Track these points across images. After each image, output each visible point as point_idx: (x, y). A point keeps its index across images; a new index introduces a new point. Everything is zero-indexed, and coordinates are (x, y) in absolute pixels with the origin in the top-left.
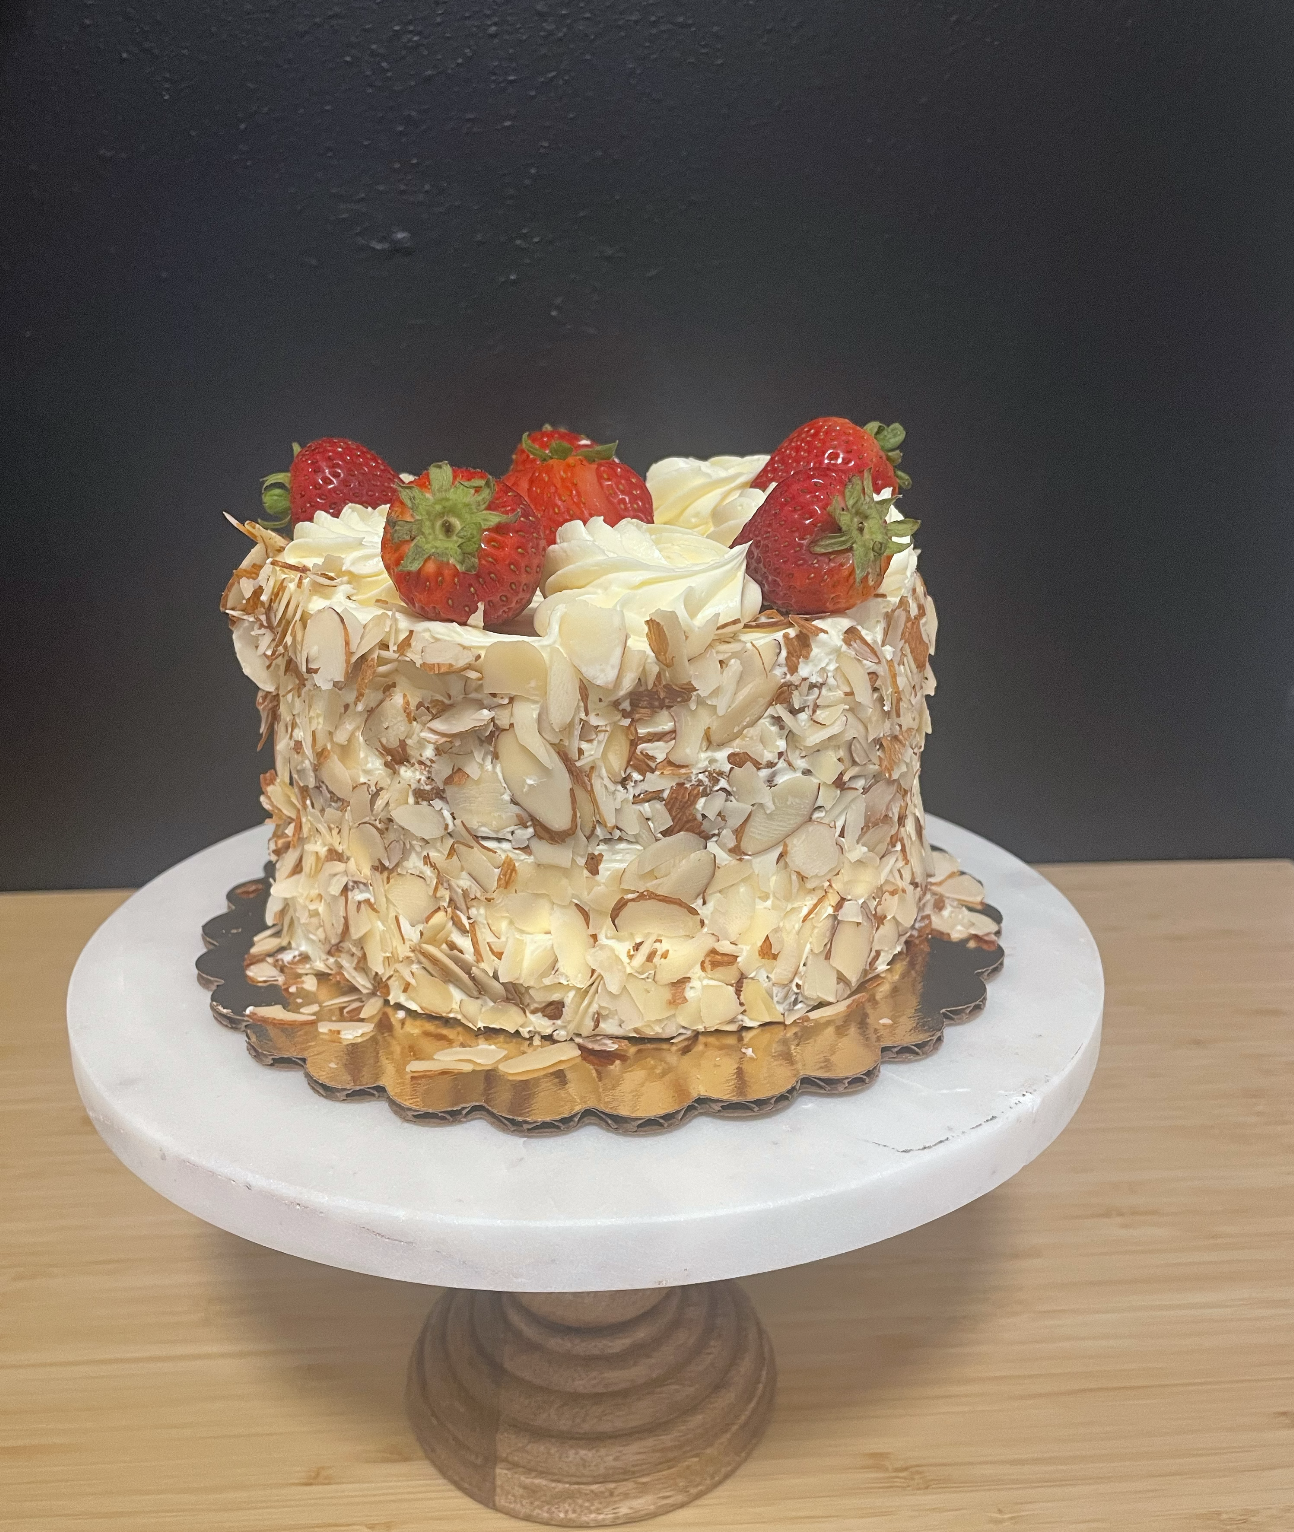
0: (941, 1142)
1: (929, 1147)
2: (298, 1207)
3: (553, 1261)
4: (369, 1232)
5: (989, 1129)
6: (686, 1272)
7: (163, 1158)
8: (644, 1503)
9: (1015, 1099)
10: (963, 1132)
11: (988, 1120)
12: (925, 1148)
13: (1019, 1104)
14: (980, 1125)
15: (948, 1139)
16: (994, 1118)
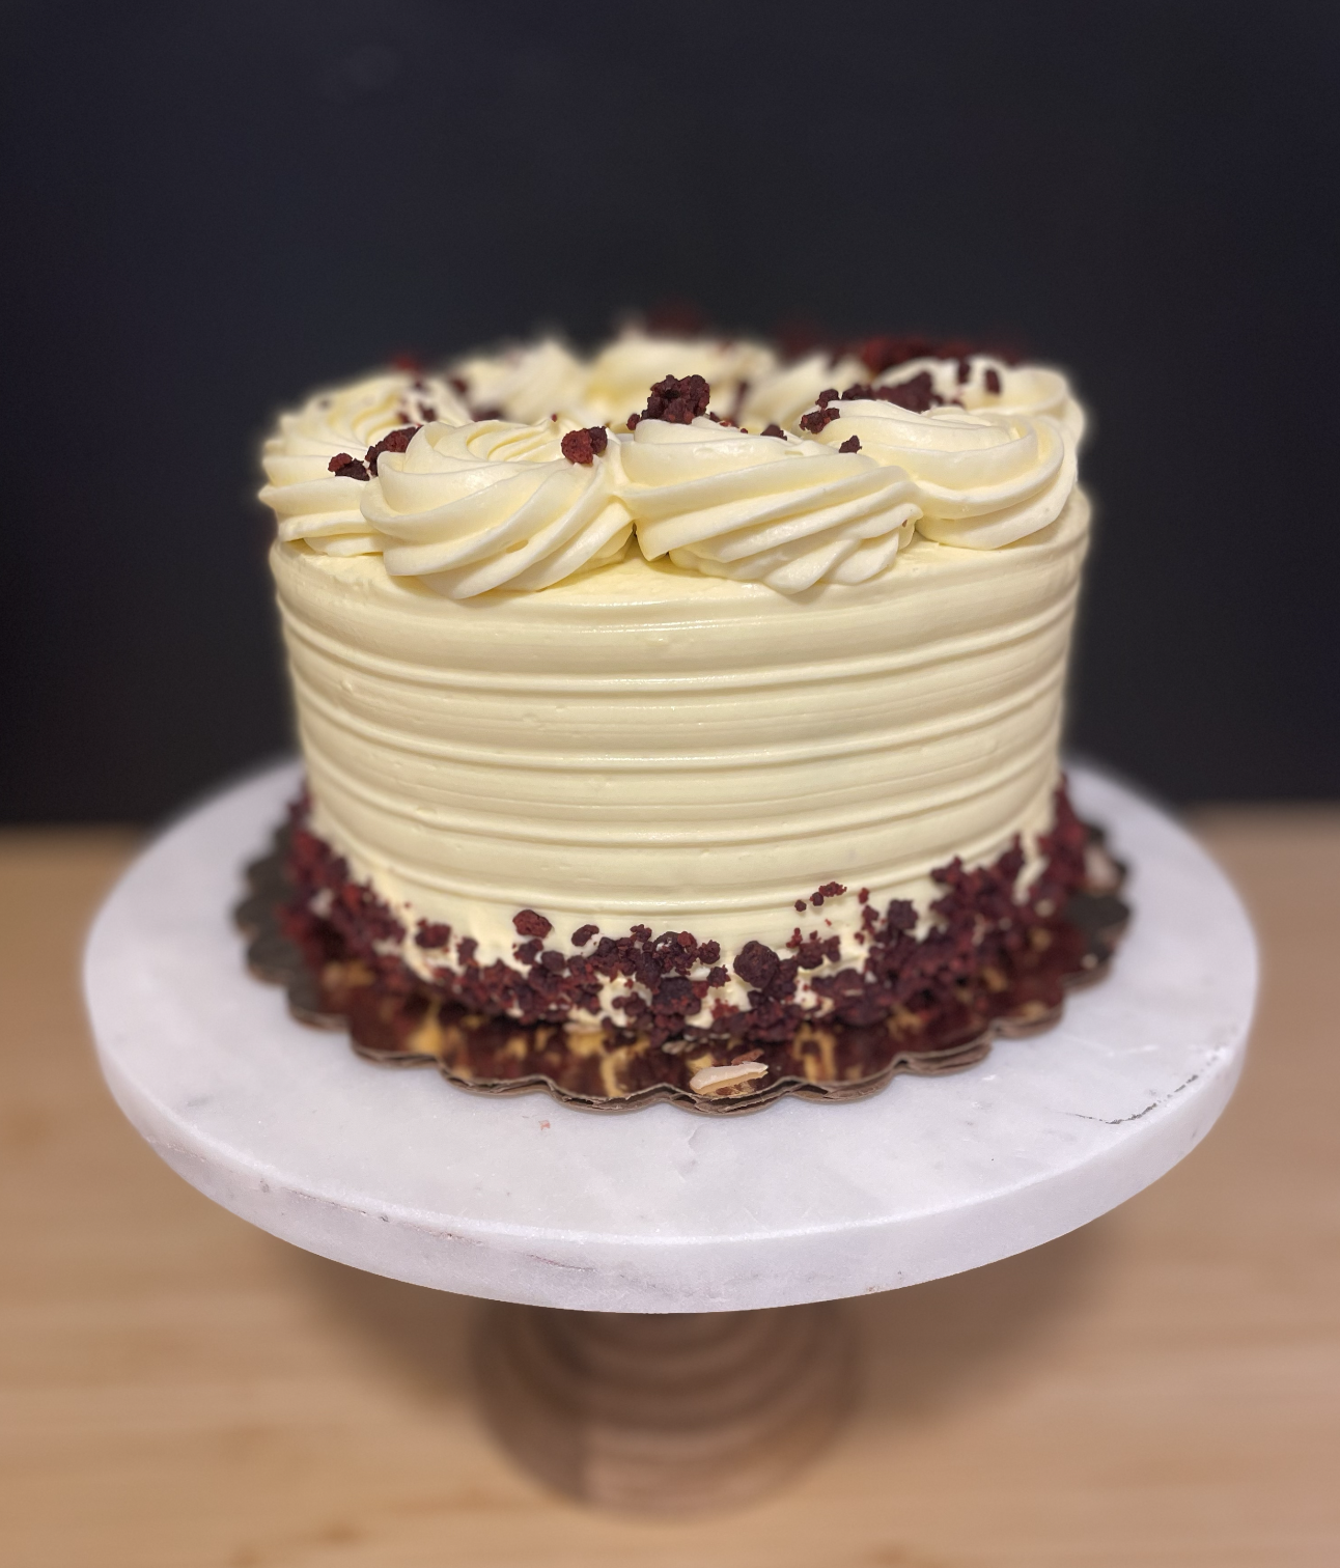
0: (1149, 1109)
1: (1139, 1116)
2: (449, 1238)
4: (537, 1260)
5: (1193, 1090)
6: (900, 1275)
7: (266, 1188)
9: (1209, 1055)
10: (1169, 1096)
11: (1190, 1081)
12: (1135, 1117)
13: (1215, 1058)
14: (1183, 1087)
15: (1155, 1105)
16: (1195, 1077)
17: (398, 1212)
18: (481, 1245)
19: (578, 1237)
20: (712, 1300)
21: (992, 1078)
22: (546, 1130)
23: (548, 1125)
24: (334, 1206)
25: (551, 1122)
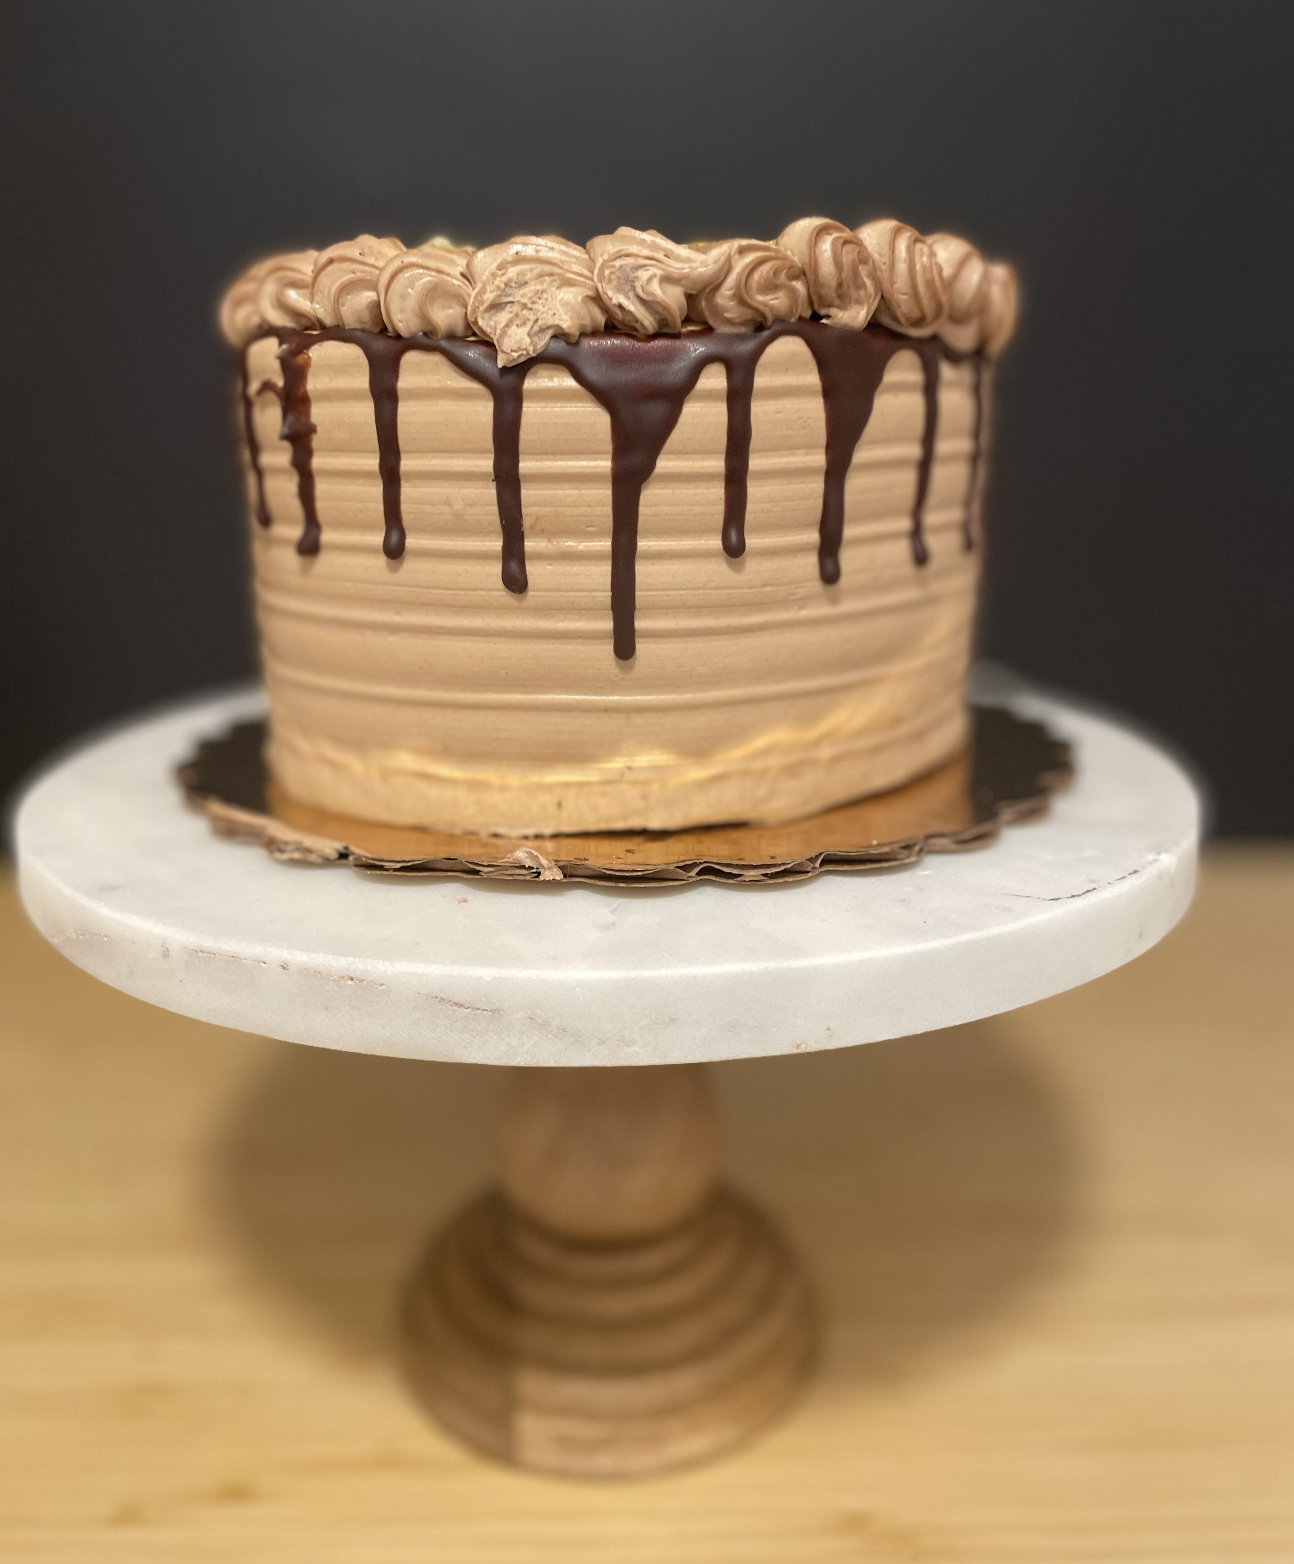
0: (1088, 891)
1: (1078, 896)
2: (350, 982)
3: (673, 1020)
4: (442, 1002)
5: (1134, 880)
6: (829, 1032)
7: (166, 954)
8: (695, 1444)
9: (1151, 857)
10: (1109, 883)
11: (1130, 874)
12: (1073, 896)
13: (1155, 860)
14: (1124, 877)
15: (1095, 889)
16: (1135, 872)
17: (298, 958)
18: (383, 987)
19: (486, 973)
20: (627, 1049)
21: (927, 872)
22: (463, 904)
23: (466, 901)
24: (234, 958)
25: (469, 899)
